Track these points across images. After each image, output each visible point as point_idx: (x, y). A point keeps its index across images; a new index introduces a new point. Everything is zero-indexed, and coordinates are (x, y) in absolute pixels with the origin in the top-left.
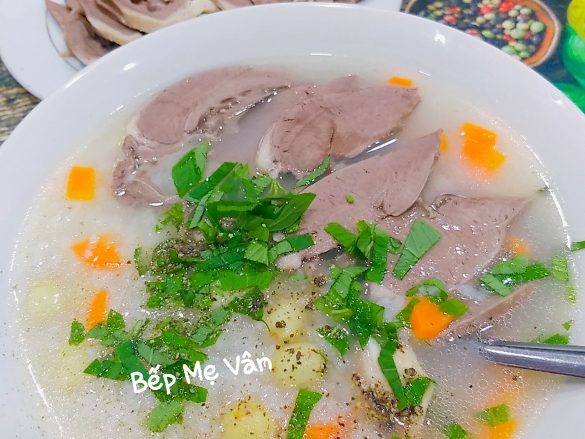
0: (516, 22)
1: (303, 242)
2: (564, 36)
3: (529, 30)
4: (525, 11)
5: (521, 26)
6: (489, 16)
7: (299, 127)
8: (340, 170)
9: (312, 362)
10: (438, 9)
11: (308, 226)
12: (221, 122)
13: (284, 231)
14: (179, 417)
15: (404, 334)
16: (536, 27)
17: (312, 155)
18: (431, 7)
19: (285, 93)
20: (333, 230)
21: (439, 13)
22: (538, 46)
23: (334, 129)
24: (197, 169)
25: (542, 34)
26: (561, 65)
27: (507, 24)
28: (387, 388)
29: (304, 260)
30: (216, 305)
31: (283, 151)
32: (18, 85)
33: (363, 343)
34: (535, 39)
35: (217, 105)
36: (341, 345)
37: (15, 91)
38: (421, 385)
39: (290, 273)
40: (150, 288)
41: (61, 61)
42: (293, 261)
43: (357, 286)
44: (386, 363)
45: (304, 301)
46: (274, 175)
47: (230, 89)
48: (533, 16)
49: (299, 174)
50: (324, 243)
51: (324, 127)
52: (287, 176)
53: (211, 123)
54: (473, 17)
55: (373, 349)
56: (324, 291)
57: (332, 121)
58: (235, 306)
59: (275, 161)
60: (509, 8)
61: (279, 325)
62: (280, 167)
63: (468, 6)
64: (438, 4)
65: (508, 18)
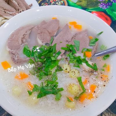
1: (59, 53)
5: (60, 2)
6: (53, 3)
7: (42, 34)
8: (55, 38)
9: (76, 72)
12: (26, 40)
15: (87, 59)
16: (62, 2)
17: (49, 38)
19: (33, 29)
20: (62, 48)
21: (44, 5)
25: (64, 3)
29: (62, 56)
33: (82, 64)
35: (23, 37)
36: (78, 66)
38: (95, 65)
39: (61, 59)
42: (59, 57)
43: (74, 55)
44: (88, 65)
45: (67, 63)
46: (44, 45)
49: (49, 42)
51: (47, 32)
52: (46, 44)
53: (24, 41)
55: (84, 64)
56: (69, 59)
57: (47, 30)
58: (56, 71)
59: (43, 42)
61: (66, 69)
63: (48, 2)
64: (43, 3)
65: (57, 2)
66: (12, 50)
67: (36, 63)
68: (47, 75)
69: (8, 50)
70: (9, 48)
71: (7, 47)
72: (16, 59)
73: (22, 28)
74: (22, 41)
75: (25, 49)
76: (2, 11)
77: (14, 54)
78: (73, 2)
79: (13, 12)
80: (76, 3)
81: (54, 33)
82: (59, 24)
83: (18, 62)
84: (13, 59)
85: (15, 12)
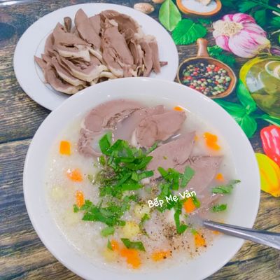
0: (220, 76)
1: (151, 174)
2: (238, 84)
3: (225, 80)
4: (224, 71)
5: (222, 78)
6: (210, 73)
7: (145, 129)
10: (191, 68)
11: (150, 168)
16: (228, 79)
17: (151, 141)
18: (188, 67)
19: (138, 112)
20: (160, 169)
21: (191, 70)
22: (228, 87)
23: (157, 129)
24: (108, 143)
25: (230, 82)
26: (236, 96)
27: (217, 77)
29: (151, 180)
31: (140, 139)
32: (24, 92)
34: (227, 84)
35: (114, 116)
37: (22, 94)
41: (43, 85)
42: (146, 180)
46: (138, 149)
47: (118, 110)
48: (227, 74)
50: (157, 174)
51: (154, 129)
52: (143, 149)
54: (204, 73)
57: (156, 127)
59: (138, 143)
60: (218, 70)
62: (140, 145)
63: (202, 68)
64: (191, 66)
65: (217, 74)
66: (87, 130)
68: (114, 196)
69: (83, 126)
70: (85, 123)
71: (84, 120)
72: (84, 145)
73: (122, 102)
74: (109, 122)
75: (105, 137)
76: (111, 55)
77: (86, 137)
78: (247, 88)
79: (127, 64)
80: (250, 93)
81: (164, 136)
83: (84, 152)
84: (81, 144)
85: (129, 66)
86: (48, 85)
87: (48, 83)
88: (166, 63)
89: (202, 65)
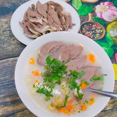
0: (98, 30)
1: (66, 73)
2: (106, 33)
3: (100, 31)
4: (100, 28)
5: (99, 31)
6: (94, 28)
7: (65, 53)
8: (71, 61)
9: (68, 91)
10: (86, 26)
11: (67, 70)
12: (53, 51)
13: (63, 71)
14: (50, 99)
15: (80, 88)
16: (101, 31)
17: (67, 58)
18: (84, 26)
20: (70, 71)
21: (86, 27)
22: (102, 35)
23: (70, 53)
24: (50, 60)
25: (102, 32)
26: (105, 39)
27: (97, 30)
28: (78, 95)
29: (66, 75)
30: (54, 82)
31: (63, 57)
33: (75, 89)
34: (101, 33)
35: (52, 48)
36: (72, 89)
37: (14, 38)
38: (82, 95)
39: (64, 77)
40: (44, 79)
42: (64, 76)
43: (74, 80)
44: (78, 92)
45: (66, 82)
46: (61, 61)
48: (101, 29)
49: (65, 61)
50: (69, 73)
51: (69, 53)
52: (63, 61)
53: (51, 52)
54: (91, 28)
55: (76, 90)
56: (69, 80)
58: (56, 82)
59: (61, 59)
60: (97, 27)
61: (63, 86)
63: (91, 26)
64: (86, 25)
65: (97, 29)
66: (41, 54)
67: (48, 70)
68: (50, 82)
69: (39, 52)
71: (39, 50)
72: (40, 61)
73: (56, 42)
74: (50, 51)
75: (48, 58)
76: (51, 21)
77: (40, 57)
78: (110, 35)
79: (58, 25)
80: (111, 37)
81: (73, 57)
82: (81, 52)
83: (39, 63)
84: (38, 60)
85: (59, 26)
86: (25, 34)
87: (25, 33)
88: (75, 24)
89: (90, 25)
